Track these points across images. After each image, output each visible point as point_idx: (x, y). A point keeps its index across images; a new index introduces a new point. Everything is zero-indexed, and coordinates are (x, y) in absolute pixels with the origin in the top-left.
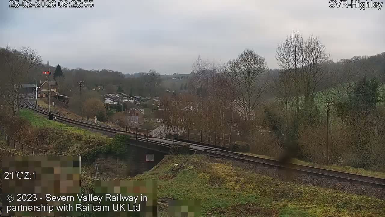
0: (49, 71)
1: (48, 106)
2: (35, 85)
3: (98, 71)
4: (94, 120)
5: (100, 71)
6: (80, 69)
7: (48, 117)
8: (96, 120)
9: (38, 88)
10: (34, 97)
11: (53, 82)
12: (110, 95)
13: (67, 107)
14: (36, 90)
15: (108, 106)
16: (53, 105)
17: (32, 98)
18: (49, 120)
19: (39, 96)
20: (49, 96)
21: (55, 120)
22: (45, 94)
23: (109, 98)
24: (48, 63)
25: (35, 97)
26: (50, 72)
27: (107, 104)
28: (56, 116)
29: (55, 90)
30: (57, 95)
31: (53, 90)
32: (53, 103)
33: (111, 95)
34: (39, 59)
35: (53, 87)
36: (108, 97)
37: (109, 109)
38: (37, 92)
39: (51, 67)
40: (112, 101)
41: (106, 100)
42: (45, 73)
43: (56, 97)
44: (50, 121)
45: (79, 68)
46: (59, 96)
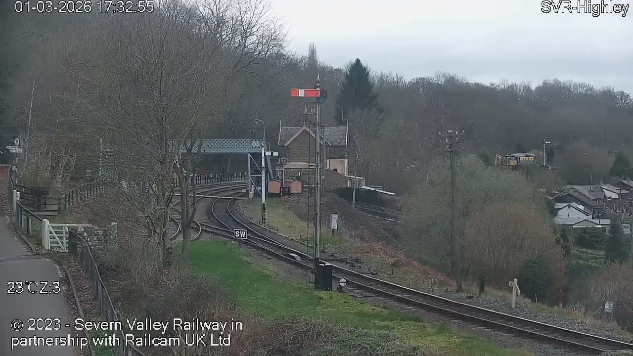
0: (316, 87)
1: (312, 231)
2: (255, 144)
3: (527, 89)
4: (508, 295)
5: (533, 88)
6: (451, 81)
7: (312, 277)
8: (515, 296)
9: (268, 154)
10: (251, 195)
11: (336, 134)
12: (579, 188)
13: (391, 236)
14: (263, 164)
15: (571, 239)
16: (334, 224)
17: (246, 194)
18: (316, 288)
19: (275, 188)
20: (314, 189)
21: (340, 289)
22: (298, 179)
23: (574, 204)
24: (313, 52)
25: (258, 195)
26: (322, 91)
27: (565, 230)
28: (341, 271)
29: (342, 167)
30: (349, 185)
31: (331, 164)
32: (335, 218)
33: (583, 190)
34: (272, 39)
35: (336, 152)
36: (567, 199)
37: (574, 251)
38: (267, 172)
39: (324, 68)
40: (586, 217)
41: (560, 212)
42: (301, 93)
43: (345, 193)
44: (316, 293)
45: (444, 76)
46: (358, 190)
